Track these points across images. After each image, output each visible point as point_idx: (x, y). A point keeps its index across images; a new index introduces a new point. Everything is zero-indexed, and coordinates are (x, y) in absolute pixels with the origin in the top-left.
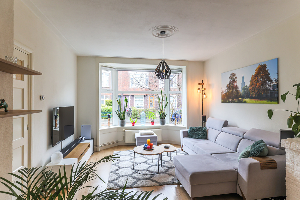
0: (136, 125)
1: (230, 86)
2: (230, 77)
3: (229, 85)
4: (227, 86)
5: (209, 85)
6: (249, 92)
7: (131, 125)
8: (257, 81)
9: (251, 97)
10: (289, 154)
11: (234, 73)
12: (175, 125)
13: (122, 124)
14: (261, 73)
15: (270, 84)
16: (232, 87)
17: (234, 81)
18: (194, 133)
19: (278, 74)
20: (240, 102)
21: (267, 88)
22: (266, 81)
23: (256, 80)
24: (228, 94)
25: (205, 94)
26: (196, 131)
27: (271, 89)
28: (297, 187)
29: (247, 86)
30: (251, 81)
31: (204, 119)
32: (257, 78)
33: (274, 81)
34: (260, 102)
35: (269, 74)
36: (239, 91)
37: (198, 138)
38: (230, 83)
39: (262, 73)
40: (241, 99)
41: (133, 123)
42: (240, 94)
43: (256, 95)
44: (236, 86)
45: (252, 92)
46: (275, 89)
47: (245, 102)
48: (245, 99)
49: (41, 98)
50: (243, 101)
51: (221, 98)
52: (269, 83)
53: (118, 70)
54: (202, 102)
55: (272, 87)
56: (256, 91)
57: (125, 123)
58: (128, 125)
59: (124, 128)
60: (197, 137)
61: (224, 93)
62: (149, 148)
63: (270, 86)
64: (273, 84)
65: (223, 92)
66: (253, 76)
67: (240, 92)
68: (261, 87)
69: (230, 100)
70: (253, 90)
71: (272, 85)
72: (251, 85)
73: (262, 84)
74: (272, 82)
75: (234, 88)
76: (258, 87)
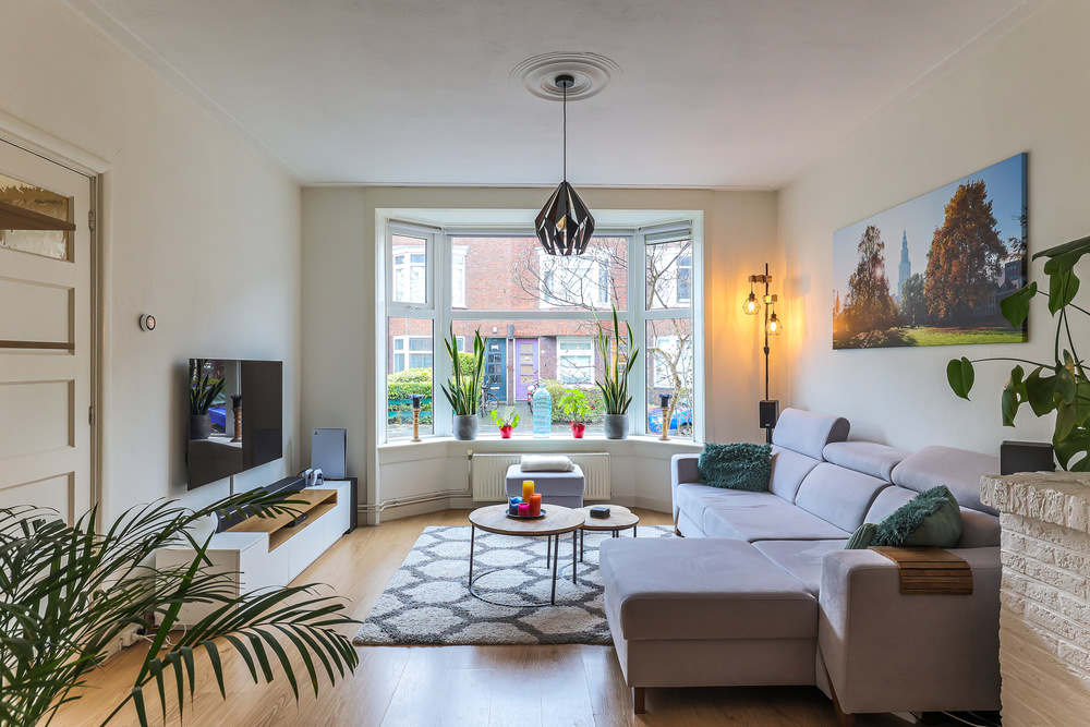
0: (515, 436)
1: (860, 281)
2: (860, 246)
3: (857, 278)
4: (851, 283)
5: (795, 285)
6: (925, 300)
7: (497, 437)
8: (952, 255)
9: (933, 322)
10: (1011, 533)
11: (873, 228)
12: (664, 438)
13: (465, 431)
14: (965, 220)
15: (998, 261)
16: (867, 283)
17: (876, 260)
18: (720, 466)
19: (1025, 220)
20: (895, 342)
21: (985, 279)
22: (983, 249)
23: (947, 251)
24: (853, 312)
25: (774, 316)
26: (727, 460)
27: (1001, 281)
28: (1037, 666)
29: (917, 276)
30: (930, 255)
31: (768, 414)
32: (953, 243)
33: (1011, 251)
34: (963, 336)
35: (994, 222)
36: (891, 298)
37: (734, 488)
38: (861, 269)
39: (970, 220)
40: (897, 332)
41: (506, 430)
42: (896, 311)
43: (947, 311)
44: (882, 279)
45: (934, 298)
46: (1014, 282)
47: (912, 343)
48: (912, 328)
49: (142, 322)
50: (905, 339)
51: (830, 332)
52: (994, 258)
53: (451, 233)
54: (767, 350)
55: (1003, 276)
56: (949, 295)
57: (474, 428)
58: (486, 434)
59: (470, 447)
60: (732, 483)
61: (841, 310)
62: (527, 512)
63: (998, 269)
64: (1008, 261)
65: (837, 308)
66: (937, 233)
67: (895, 302)
68: (964, 277)
69: (862, 336)
70: (938, 289)
71: (1003, 264)
72: (930, 274)
73: (969, 262)
74: (1003, 253)
75: (875, 287)
76: (955, 278)
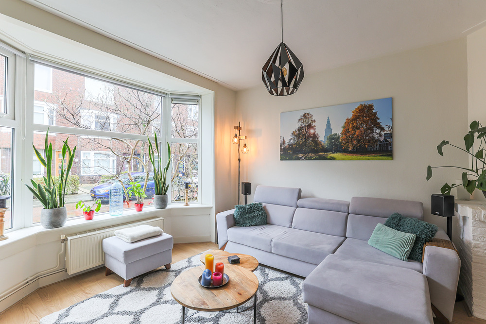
1: (299, 134)
2: (299, 120)
3: (297, 132)
4: (293, 134)
5: (250, 132)
6: (341, 143)
7: (82, 221)
8: (355, 128)
9: (345, 151)
11: (308, 114)
12: (187, 205)
14: (363, 116)
15: (380, 132)
16: (304, 135)
17: (310, 126)
18: (247, 216)
19: (392, 119)
20: (324, 158)
21: (374, 138)
22: (373, 127)
23: (353, 127)
24: (294, 146)
25: (245, 145)
26: (250, 213)
27: (382, 139)
29: (336, 134)
30: (344, 127)
31: (247, 189)
32: (357, 124)
33: (386, 128)
34: (362, 157)
35: (378, 119)
36: (320, 142)
37: (255, 225)
38: (300, 129)
39: (366, 117)
40: (324, 155)
41: (89, 214)
42: (323, 147)
43: (354, 148)
44: (314, 134)
45: (346, 143)
46: (388, 140)
47: (333, 159)
48: (333, 153)
50: (328, 157)
51: (278, 153)
52: (378, 131)
53: (33, 59)
54: (239, 160)
55: (383, 137)
56: (355, 142)
57: (65, 217)
61: (286, 144)
63: (380, 135)
64: (385, 132)
65: (284, 144)
66: (348, 119)
67: (323, 143)
68: (363, 137)
69: (301, 155)
70: (348, 140)
71: (383, 133)
72: (344, 133)
73: (366, 131)
74: (382, 129)
75: (309, 136)
76: (358, 136)
